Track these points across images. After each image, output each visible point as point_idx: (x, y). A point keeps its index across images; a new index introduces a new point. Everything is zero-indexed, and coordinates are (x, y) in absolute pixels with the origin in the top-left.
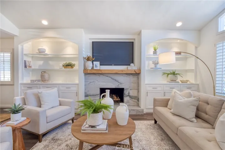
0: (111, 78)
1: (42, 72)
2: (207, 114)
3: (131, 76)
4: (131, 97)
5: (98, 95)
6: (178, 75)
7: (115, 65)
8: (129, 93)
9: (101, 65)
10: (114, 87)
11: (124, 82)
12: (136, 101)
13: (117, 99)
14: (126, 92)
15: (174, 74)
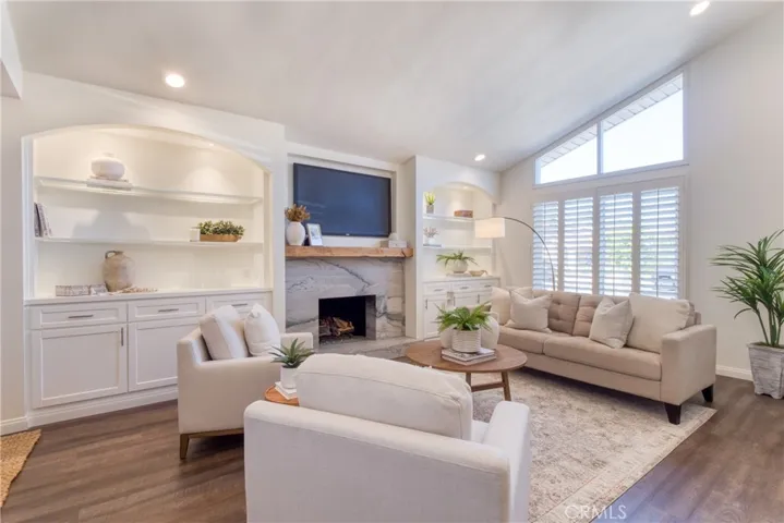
0: (347, 270)
1: (109, 255)
2: (558, 319)
3: (390, 263)
4: (390, 317)
5: (314, 320)
6: (468, 261)
7: (351, 235)
8: (385, 308)
9: (323, 234)
10: (354, 295)
11: (376, 281)
12: (400, 324)
13: (348, 328)
14: (380, 306)
15: (460, 257)
